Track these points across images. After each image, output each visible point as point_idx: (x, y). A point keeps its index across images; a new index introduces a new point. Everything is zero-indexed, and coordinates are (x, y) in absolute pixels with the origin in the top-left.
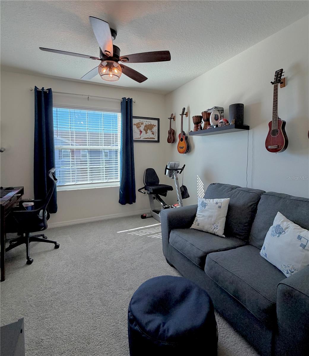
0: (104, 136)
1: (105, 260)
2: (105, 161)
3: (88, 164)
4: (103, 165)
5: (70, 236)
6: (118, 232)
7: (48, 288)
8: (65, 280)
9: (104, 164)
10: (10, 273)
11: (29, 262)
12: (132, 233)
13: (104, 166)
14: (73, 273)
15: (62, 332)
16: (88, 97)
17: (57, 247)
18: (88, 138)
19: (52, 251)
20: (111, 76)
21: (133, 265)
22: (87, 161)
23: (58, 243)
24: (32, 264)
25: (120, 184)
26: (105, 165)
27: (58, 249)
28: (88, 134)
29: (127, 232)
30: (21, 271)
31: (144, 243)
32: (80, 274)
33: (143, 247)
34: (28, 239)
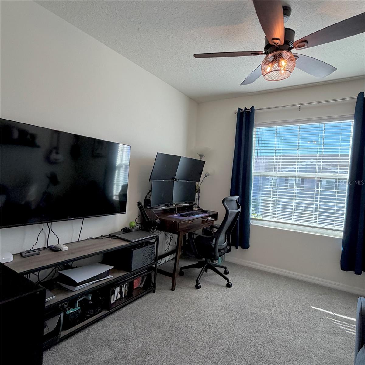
0: (323, 159)
1: (262, 329)
2: (321, 195)
3: (294, 198)
4: (317, 201)
5: (251, 282)
6: (313, 307)
7: (190, 318)
8: (207, 321)
9: (319, 200)
10: (180, 288)
11: (197, 287)
12: (335, 322)
13: (318, 203)
14: (219, 319)
15: (164, 362)
16: (300, 106)
17: (229, 286)
18: (298, 161)
19: (222, 287)
20: (283, 72)
21: (291, 362)
22: (293, 193)
23: (231, 282)
24: (199, 289)
25: (342, 236)
26: (320, 202)
27: (228, 288)
28: (298, 156)
29: (330, 315)
30: (188, 290)
31: (343, 346)
32: (223, 325)
33: (334, 351)
34: (206, 265)
